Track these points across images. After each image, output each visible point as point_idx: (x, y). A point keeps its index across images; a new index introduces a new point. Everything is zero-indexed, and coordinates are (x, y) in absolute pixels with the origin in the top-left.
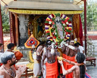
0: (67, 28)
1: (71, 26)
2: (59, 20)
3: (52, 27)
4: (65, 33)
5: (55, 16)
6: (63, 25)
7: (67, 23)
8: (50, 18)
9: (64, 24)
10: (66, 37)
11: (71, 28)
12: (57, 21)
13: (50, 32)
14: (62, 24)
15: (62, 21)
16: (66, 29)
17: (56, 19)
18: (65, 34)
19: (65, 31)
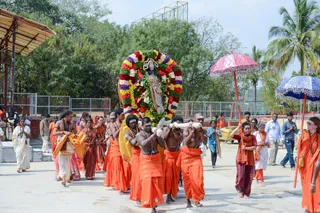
0: (172, 87)
1: (180, 82)
2: (152, 67)
3: (138, 84)
4: (167, 99)
5: (143, 57)
6: (161, 79)
7: (172, 75)
8: (133, 63)
9: (164, 78)
10: (170, 108)
11: (181, 87)
13: (132, 98)
14: (160, 77)
15: (159, 68)
16: (168, 89)
17: (146, 65)
18: (167, 102)
19: (166, 93)
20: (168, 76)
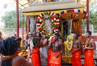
0: (55, 24)
1: (58, 22)
2: (47, 17)
3: (42, 24)
4: (53, 28)
5: (44, 15)
7: (55, 19)
8: (41, 17)
9: (52, 20)
12: (46, 18)
16: (54, 24)
17: (45, 17)
19: (53, 26)
20: (53, 20)
